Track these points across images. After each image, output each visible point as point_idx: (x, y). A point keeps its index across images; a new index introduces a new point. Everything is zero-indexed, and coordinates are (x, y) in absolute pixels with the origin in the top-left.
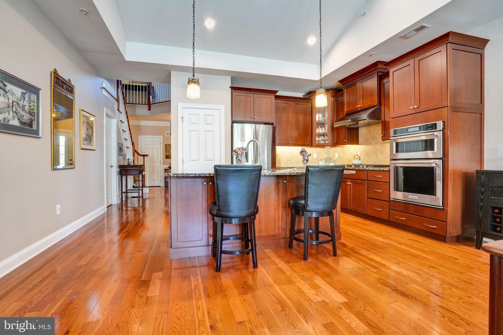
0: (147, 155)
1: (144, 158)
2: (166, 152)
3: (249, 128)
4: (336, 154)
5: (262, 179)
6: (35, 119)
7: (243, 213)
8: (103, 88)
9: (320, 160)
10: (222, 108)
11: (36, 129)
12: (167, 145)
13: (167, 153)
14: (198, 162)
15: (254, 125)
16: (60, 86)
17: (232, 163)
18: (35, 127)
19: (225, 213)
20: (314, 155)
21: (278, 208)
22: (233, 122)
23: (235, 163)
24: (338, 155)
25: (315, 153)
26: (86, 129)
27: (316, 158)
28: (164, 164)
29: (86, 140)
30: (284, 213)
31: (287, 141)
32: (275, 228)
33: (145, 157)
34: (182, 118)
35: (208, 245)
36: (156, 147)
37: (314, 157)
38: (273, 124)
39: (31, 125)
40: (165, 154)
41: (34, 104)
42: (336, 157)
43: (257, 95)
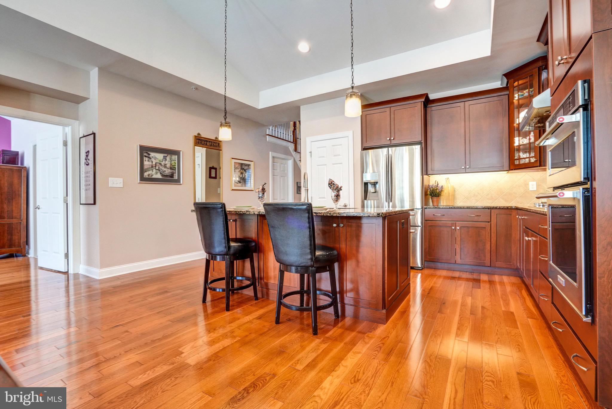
6: (176, 172)
8: (267, 135)
10: (350, 134)
11: (177, 178)
14: (326, 199)
16: (203, 144)
18: (176, 177)
20: (528, 184)
22: (363, 149)
25: (534, 180)
26: (239, 174)
27: (535, 189)
29: (240, 182)
34: (311, 152)
37: (529, 189)
39: (172, 176)
41: (175, 162)
43: (395, 108)
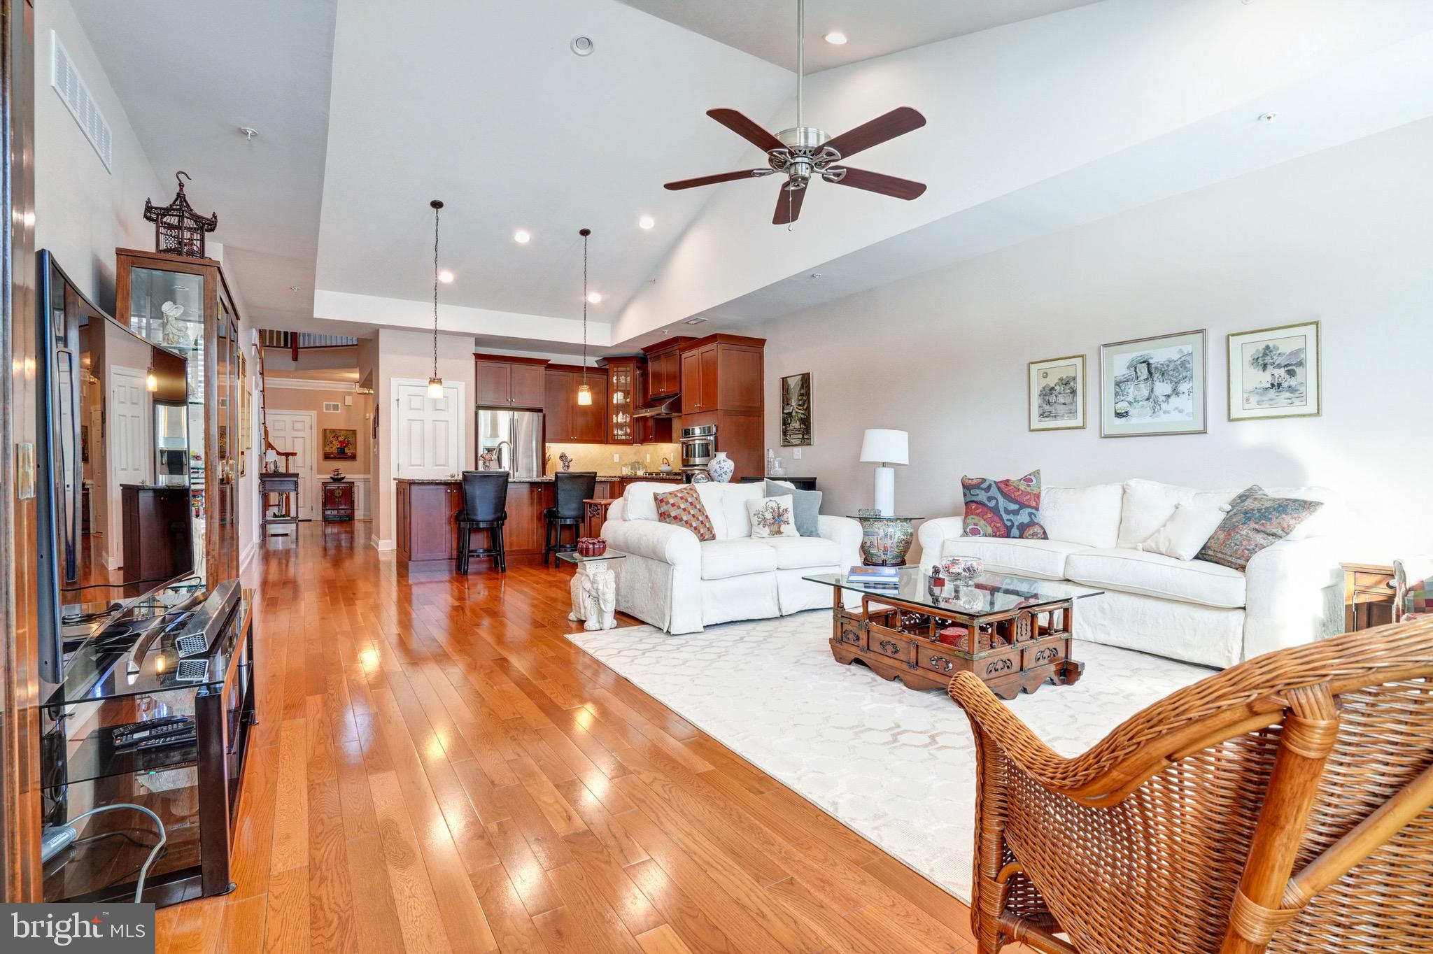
0: (294, 454)
1: (287, 460)
2: (324, 445)
3: (504, 417)
4: (648, 456)
5: (510, 486)
7: (490, 517)
9: (625, 465)
10: (461, 385)
12: (328, 432)
13: (327, 449)
14: (424, 467)
15: (511, 413)
17: (476, 468)
19: (472, 517)
20: (613, 456)
21: (532, 520)
22: (478, 407)
23: (481, 468)
24: (651, 458)
25: (617, 453)
27: (618, 461)
28: (319, 472)
30: (539, 525)
31: (567, 436)
32: (528, 541)
33: (290, 457)
34: (398, 400)
35: (451, 559)
36: (301, 434)
37: (614, 461)
38: (540, 411)
40: (323, 450)
42: (648, 460)
43: (516, 367)
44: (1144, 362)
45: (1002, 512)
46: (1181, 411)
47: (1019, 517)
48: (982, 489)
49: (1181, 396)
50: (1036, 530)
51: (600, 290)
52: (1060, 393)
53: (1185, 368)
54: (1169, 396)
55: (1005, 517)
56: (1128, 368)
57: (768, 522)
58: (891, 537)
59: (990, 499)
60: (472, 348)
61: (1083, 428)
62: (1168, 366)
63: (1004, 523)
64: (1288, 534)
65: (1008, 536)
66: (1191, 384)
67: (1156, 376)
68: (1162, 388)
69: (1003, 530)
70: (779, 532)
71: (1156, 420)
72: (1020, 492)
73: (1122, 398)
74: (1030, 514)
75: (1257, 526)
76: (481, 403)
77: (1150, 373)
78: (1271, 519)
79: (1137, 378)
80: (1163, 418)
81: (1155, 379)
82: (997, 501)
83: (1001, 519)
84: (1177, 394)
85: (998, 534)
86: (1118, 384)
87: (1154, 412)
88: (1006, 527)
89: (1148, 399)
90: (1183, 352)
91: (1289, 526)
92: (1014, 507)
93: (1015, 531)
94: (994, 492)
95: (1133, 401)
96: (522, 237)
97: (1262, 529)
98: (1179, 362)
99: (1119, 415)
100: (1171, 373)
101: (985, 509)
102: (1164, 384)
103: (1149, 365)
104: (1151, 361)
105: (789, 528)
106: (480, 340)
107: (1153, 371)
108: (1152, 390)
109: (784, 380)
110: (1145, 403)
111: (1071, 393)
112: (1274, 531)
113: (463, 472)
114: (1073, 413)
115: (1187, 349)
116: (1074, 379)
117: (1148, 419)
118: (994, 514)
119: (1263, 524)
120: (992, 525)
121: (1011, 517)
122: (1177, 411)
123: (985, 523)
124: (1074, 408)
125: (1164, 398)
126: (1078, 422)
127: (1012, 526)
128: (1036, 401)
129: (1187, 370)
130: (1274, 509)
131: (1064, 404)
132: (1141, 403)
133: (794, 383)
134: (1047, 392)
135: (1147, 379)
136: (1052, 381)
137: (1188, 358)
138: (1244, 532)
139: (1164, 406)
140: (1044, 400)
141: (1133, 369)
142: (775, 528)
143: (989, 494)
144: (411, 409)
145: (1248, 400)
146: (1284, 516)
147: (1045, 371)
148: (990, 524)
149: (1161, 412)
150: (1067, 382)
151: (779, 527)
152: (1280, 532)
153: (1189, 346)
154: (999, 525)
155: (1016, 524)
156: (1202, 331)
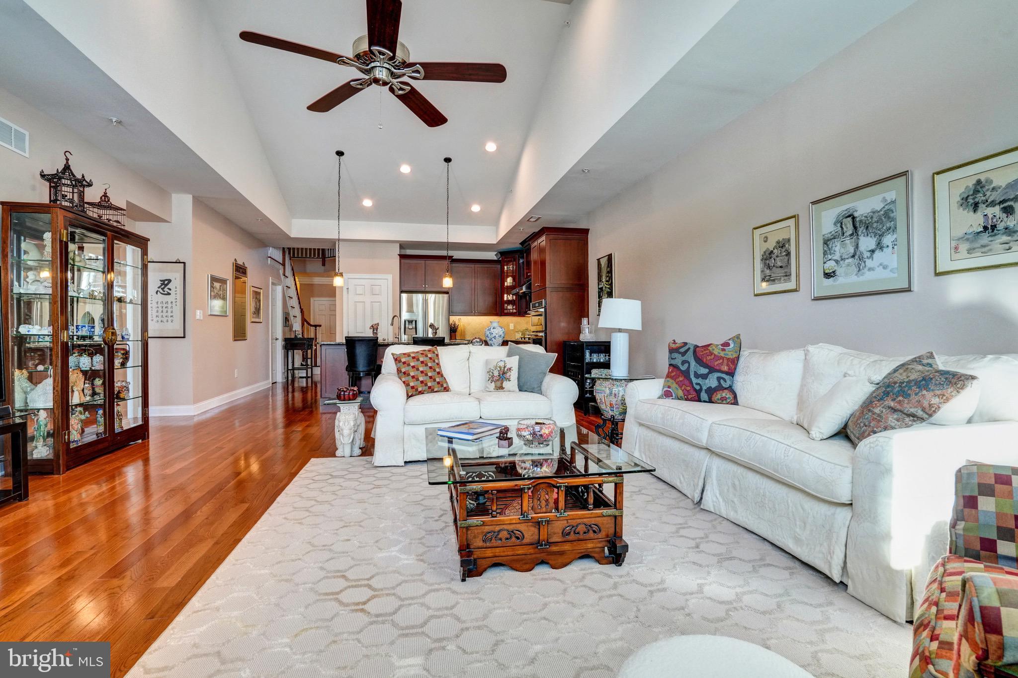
1: (315, 329)
3: (418, 298)
7: (366, 369)
8: (269, 257)
10: (390, 277)
15: (424, 295)
16: (238, 271)
19: (354, 368)
22: (401, 292)
26: (255, 303)
29: (255, 314)
31: (471, 310)
34: (348, 289)
36: (334, 313)
38: (446, 293)
43: (430, 262)
44: (849, 216)
45: (692, 376)
46: (885, 267)
47: (707, 381)
48: (680, 353)
49: (885, 250)
50: (724, 395)
51: (480, 203)
52: (777, 256)
53: (889, 218)
54: (873, 251)
55: (694, 380)
56: (835, 224)
57: (495, 378)
58: (615, 395)
59: (683, 362)
60: (397, 250)
61: (795, 290)
62: (872, 218)
63: (693, 387)
64: (930, 416)
65: (699, 400)
66: (895, 236)
67: (861, 230)
68: (867, 242)
69: (693, 394)
70: (501, 388)
71: (861, 278)
72: (713, 357)
73: (830, 257)
74: (719, 379)
75: (892, 404)
76: (404, 289)
77: (855, 227)
78: (909, 395)
79: (843, 234)
80: (868, 276)
81: (860, 233)
82: (689, 365)
83: (691, 383)
84: (881, 248)
85: (690, 397)
86: (826, 242)
87: (859, 270)
88: (695, 390)
89: (853, 256)
90: (886, 200)
91: (930, 405)
92: (704, 371)
93: (704, 396)
94: (690, 356)
95: (839, 259)
96: (405, 169)
97: (898, 407)
98: (882, 212)
99: (828, 275)
100: (875, 225)
101: (678, 372)
102: (869, 238)
103: (854, 218)
104: (856, 214)
105: (512, 384)
106: (403, 245)
107: (858, 225)
108: (857, 246)
109: (598, 260)
110: (850, 260)
111: (786, 255)
112: (912, 410)
113: (346, 337)
114: (788, 275)
115: (891, 196)
116: (789, 240)
117: (854, 278)
118: (685, 377)
119: (899, 402)
120: (683, 388)
121: (700, 381)
122: (881, 267)
123: (677, 386)
124: (788, 271)
125: (869, 254)
126: (791, 285)
127: (701, 389)
128: (759, 265)
129: (893, 219)
130: (915, 384)
131: (781, 267)
132: (847, 261)
133: (604, 262)
134: (768, 256)
135: (852, 235)
136: (771, 245)
137: (892, 206)
138: (877, 411)
139: (869, 263)
140: (765, 263)
141: (839, 225)
142: (499, 384)
143: (684, 358)
144: (357, 294)
145: (956, 248)
146: (924, 392)
147: (765, 235)
148: (681, 387)
149: (866, 270)
150: (782, 245)
151: (502, 383)
152: (920, 413)
153: (892, 192)
154: (688, 388)
155: (704, 388)
156: (905, 174)
